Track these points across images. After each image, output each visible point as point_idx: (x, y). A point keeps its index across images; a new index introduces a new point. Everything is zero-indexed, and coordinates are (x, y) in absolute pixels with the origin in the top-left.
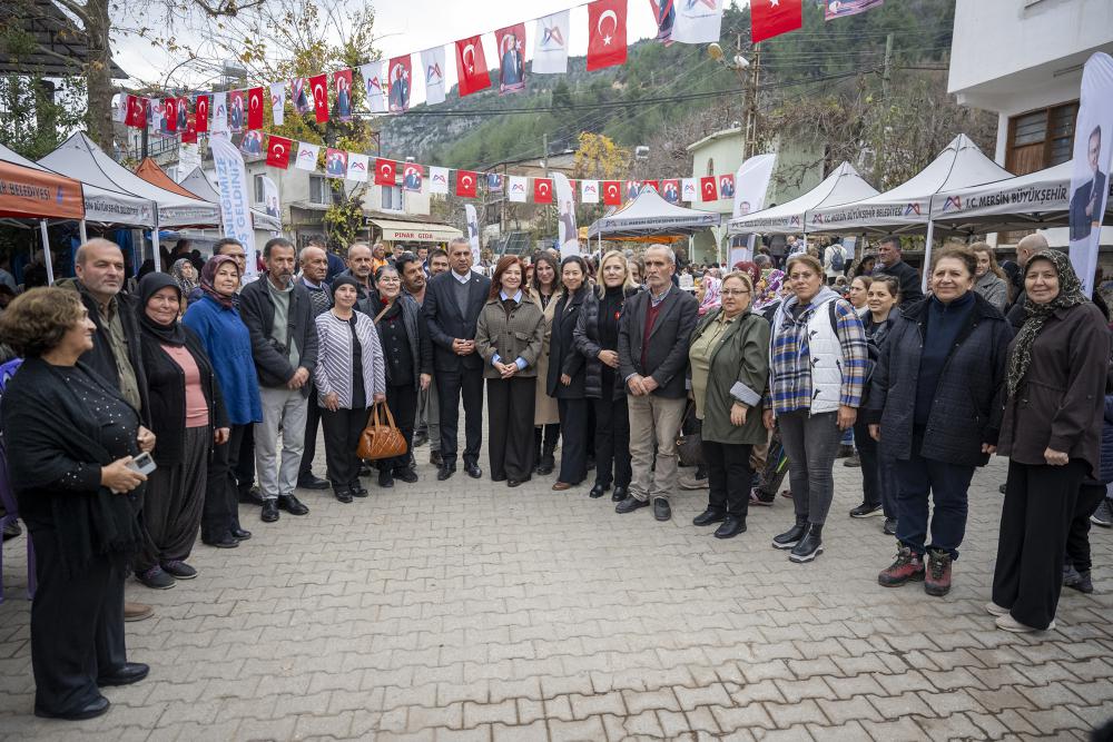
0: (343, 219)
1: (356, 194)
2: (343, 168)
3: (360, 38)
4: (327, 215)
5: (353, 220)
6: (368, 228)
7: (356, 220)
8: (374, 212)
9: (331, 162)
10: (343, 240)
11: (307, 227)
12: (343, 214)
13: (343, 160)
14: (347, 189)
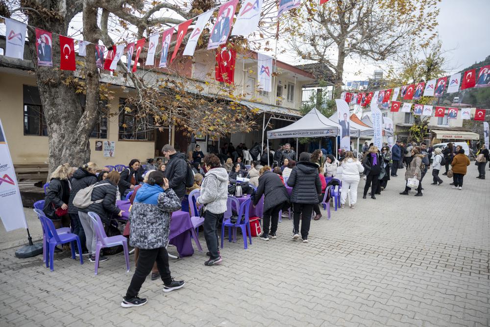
0: (419, 130)
1: (425, 119)
2: (421, 111)
3: (434, 54)
4: (411, 128)
5: (423, 130)
6: (430, 134)
7: (425, 130)
8: (433, 127)
9: (416, 109)
10: (418, 138)
11: (402, 133)
12: (418, 128)
13: (421, 108)
14: (422, 118)
